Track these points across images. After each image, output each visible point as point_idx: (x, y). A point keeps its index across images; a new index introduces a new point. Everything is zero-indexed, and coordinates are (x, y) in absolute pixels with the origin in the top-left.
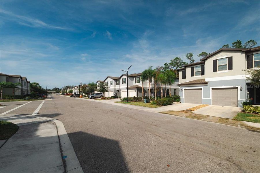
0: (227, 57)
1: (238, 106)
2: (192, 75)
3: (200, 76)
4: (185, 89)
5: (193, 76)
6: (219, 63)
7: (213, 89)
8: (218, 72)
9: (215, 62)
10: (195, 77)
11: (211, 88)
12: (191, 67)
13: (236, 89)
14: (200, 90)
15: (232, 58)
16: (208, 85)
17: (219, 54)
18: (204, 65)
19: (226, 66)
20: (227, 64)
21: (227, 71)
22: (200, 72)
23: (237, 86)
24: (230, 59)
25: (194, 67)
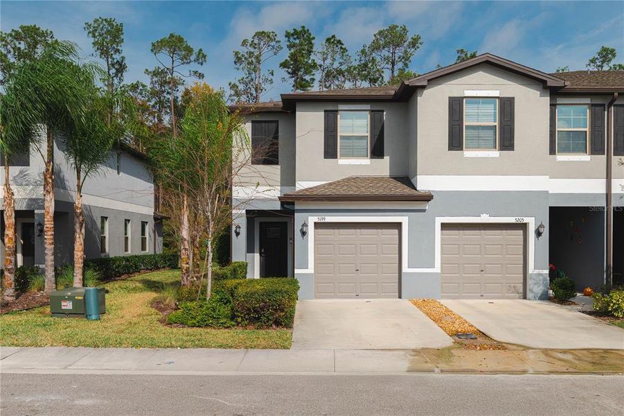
0: (496, 93)
1: (525, 298)
2: (330, 152)
3: (367, 161)
4: (317, 225)
5: (335, 157)
7: (445, 226)
8: (468, 153)
9: (456, 106)
10: (342, 161)
11: (439, 221)
12: (325, 111)
13: (521, 232)
14: (396, 231)
15: (514, 103)
16: (427, 206)
17: (471, 75)
18: (383, 111)
19: (492, 132)
20: (497, 124)
21: (496, 154)
22: (365, 141)
23: (525, 218)
24: (507, 107)
25: (340, 112)
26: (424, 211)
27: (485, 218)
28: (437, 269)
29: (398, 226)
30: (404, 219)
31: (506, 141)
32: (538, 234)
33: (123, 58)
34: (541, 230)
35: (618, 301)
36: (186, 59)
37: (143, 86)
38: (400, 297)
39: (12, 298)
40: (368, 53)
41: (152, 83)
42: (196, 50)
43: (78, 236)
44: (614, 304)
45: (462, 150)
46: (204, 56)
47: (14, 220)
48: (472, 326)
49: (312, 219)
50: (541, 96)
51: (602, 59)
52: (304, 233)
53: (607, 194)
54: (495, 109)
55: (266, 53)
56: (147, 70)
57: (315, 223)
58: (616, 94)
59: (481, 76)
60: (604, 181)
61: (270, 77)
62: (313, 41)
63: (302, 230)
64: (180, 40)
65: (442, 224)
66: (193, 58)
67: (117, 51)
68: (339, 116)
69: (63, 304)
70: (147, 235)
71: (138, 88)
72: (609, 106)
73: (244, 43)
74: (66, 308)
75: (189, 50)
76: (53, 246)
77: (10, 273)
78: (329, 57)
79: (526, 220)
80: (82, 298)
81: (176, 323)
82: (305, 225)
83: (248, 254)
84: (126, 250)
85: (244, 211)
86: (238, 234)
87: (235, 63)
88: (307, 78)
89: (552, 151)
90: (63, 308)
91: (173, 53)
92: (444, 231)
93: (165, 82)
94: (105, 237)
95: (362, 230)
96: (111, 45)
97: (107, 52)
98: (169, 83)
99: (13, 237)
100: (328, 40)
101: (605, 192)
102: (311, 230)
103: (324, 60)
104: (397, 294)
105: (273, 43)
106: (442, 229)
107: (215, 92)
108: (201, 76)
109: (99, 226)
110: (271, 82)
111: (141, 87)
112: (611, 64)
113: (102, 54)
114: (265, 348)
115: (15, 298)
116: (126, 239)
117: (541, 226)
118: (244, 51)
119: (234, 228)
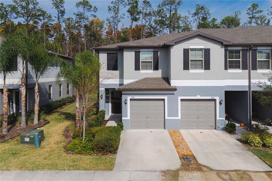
0: (202, 47)
1: (215, 129)
2: (137, 68)
3: (151, 71)
4: (131, 100)
5: (139, 69)
6: (192, 56)
8: (191, 71)
9: (186, 52)
10: (142, 71)
11: (180, 98)
12: (135, 52)
13: (214, 102)
14: (163, 102)
15: (210, 51)
16: (175, 92)
17: (192, 40)
18: (158, 52)
19: (201, 62)
20: (203, 59)
21: (202, 71)
22: (151, 63)
23: (215, 97)
24: (207, 52)
25: (141, 52)
26: (174, 94)
27: (198, 97)
28: (179, 118)
29: (164, 100)
30: (166, 98)
31: (207, 66)
32: (220, 103)
33: (64, 9)
34: (222, 102)
35: (252, 139)
36: (90, 10)
37: (72, 19)
38: (165, 128)
39: (6, 133)
40: (161, 6)
41: (76, 18)
42: (93, 6)
43: (36, 101)
44: (250, 140)
45: (189, 70)
46: (97, 9)
47: (7, 101)
48: (190, 151)
49: (129, 98)
50: (221, 48)
51: (253, 8)
52: (126, 103)
53: (249, 86)
54: (202, 53)
55: (121, 7)
56: (74, 13)
57: (130, 99)
58: (252, 46)
59: (197, 40)
60: (248, 80)
61: (123, 16)
62: (138, 2)
63: (125, 102)
64: (87, 2)
65: (181, 99)
66: (92, 9)
67: (62, 6)
68: (140, 54)
69: (25, 139)
70: (70, 88)
71: (70, 19)
72: (250, 50)
73: (112, 2)
74: (26, 140)
75: (91, 6)
76: (25, 108)
77: (6, 122)
78: (145, 9)
79: (215, 98)
80: (33, 137)
81: (70, 150)
82: (126, 100)
83: (106, 104)
84: (60, 96)
85: (104, 89)
86: (102, 98)
87: (108, 10)
88: (137, 17)
89: (226, 68)
90: (25, 140)
91: (84, 7)
92: (182, 102)
93: (81, 18)
94: (51, 93)
95: (149, 101)
96: (60, 4)
97: (58, 7)
98: (83, 18)
99: (7, 107)
100: (144, 2)
101: (248, 85)
102: (129, 102)
103: (143, 10)
104: (164, 127)
105: (124, 3)
106: (181, 101)
107: (101, 21)
108: (95, 16)
109: (48, 90)
110: (124, 18)
111: (71, 19)
112: (257, 10)
113: (56, 7)
114: (103, 170)
115: (7, 132)
116: (60, 92)
117: (222, 100)
118: (112, 5)
119: (100, 96)
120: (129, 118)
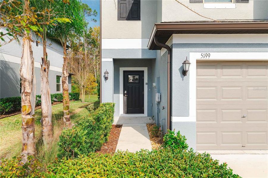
49: (194, 56)
52: (184, 73)
57: (197, 61)
63: (182, 69)
70: (61, 83)
82: (187, 62)
86: (106, 78)
119: (103, 74)
120: (192, 117)
